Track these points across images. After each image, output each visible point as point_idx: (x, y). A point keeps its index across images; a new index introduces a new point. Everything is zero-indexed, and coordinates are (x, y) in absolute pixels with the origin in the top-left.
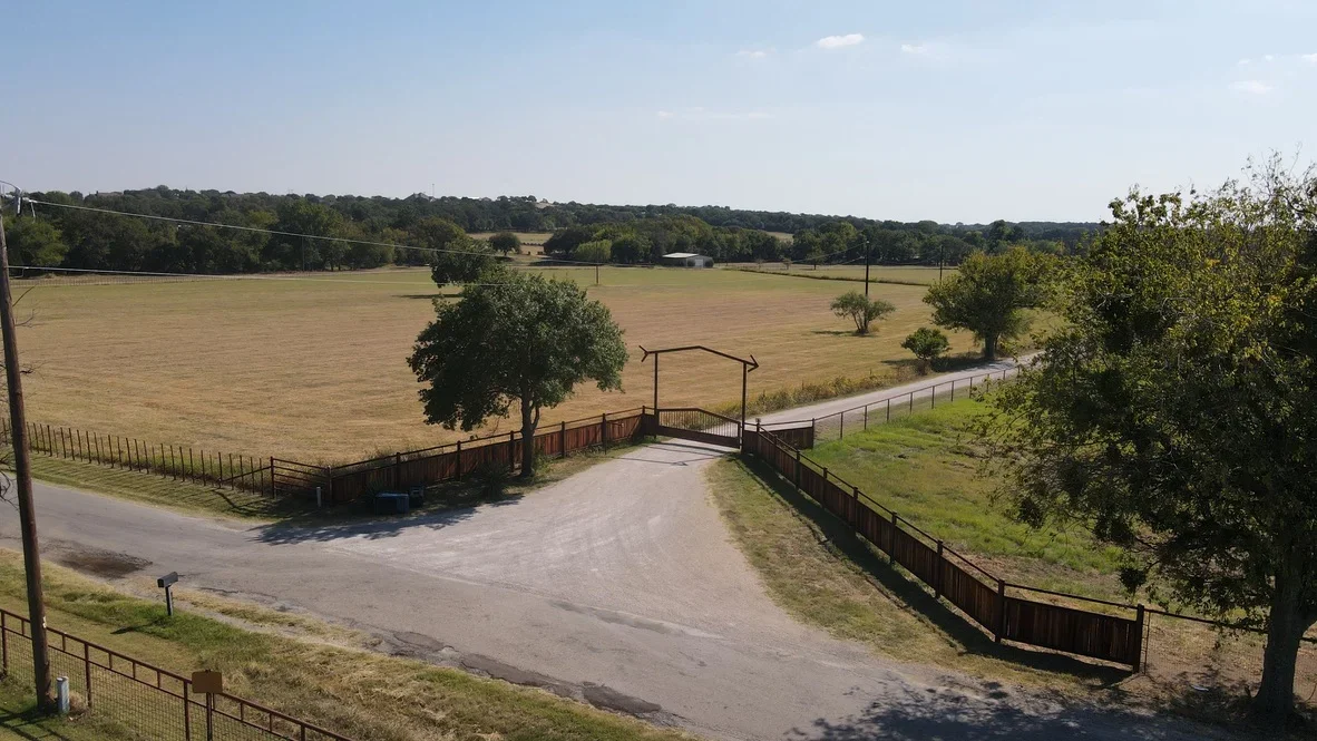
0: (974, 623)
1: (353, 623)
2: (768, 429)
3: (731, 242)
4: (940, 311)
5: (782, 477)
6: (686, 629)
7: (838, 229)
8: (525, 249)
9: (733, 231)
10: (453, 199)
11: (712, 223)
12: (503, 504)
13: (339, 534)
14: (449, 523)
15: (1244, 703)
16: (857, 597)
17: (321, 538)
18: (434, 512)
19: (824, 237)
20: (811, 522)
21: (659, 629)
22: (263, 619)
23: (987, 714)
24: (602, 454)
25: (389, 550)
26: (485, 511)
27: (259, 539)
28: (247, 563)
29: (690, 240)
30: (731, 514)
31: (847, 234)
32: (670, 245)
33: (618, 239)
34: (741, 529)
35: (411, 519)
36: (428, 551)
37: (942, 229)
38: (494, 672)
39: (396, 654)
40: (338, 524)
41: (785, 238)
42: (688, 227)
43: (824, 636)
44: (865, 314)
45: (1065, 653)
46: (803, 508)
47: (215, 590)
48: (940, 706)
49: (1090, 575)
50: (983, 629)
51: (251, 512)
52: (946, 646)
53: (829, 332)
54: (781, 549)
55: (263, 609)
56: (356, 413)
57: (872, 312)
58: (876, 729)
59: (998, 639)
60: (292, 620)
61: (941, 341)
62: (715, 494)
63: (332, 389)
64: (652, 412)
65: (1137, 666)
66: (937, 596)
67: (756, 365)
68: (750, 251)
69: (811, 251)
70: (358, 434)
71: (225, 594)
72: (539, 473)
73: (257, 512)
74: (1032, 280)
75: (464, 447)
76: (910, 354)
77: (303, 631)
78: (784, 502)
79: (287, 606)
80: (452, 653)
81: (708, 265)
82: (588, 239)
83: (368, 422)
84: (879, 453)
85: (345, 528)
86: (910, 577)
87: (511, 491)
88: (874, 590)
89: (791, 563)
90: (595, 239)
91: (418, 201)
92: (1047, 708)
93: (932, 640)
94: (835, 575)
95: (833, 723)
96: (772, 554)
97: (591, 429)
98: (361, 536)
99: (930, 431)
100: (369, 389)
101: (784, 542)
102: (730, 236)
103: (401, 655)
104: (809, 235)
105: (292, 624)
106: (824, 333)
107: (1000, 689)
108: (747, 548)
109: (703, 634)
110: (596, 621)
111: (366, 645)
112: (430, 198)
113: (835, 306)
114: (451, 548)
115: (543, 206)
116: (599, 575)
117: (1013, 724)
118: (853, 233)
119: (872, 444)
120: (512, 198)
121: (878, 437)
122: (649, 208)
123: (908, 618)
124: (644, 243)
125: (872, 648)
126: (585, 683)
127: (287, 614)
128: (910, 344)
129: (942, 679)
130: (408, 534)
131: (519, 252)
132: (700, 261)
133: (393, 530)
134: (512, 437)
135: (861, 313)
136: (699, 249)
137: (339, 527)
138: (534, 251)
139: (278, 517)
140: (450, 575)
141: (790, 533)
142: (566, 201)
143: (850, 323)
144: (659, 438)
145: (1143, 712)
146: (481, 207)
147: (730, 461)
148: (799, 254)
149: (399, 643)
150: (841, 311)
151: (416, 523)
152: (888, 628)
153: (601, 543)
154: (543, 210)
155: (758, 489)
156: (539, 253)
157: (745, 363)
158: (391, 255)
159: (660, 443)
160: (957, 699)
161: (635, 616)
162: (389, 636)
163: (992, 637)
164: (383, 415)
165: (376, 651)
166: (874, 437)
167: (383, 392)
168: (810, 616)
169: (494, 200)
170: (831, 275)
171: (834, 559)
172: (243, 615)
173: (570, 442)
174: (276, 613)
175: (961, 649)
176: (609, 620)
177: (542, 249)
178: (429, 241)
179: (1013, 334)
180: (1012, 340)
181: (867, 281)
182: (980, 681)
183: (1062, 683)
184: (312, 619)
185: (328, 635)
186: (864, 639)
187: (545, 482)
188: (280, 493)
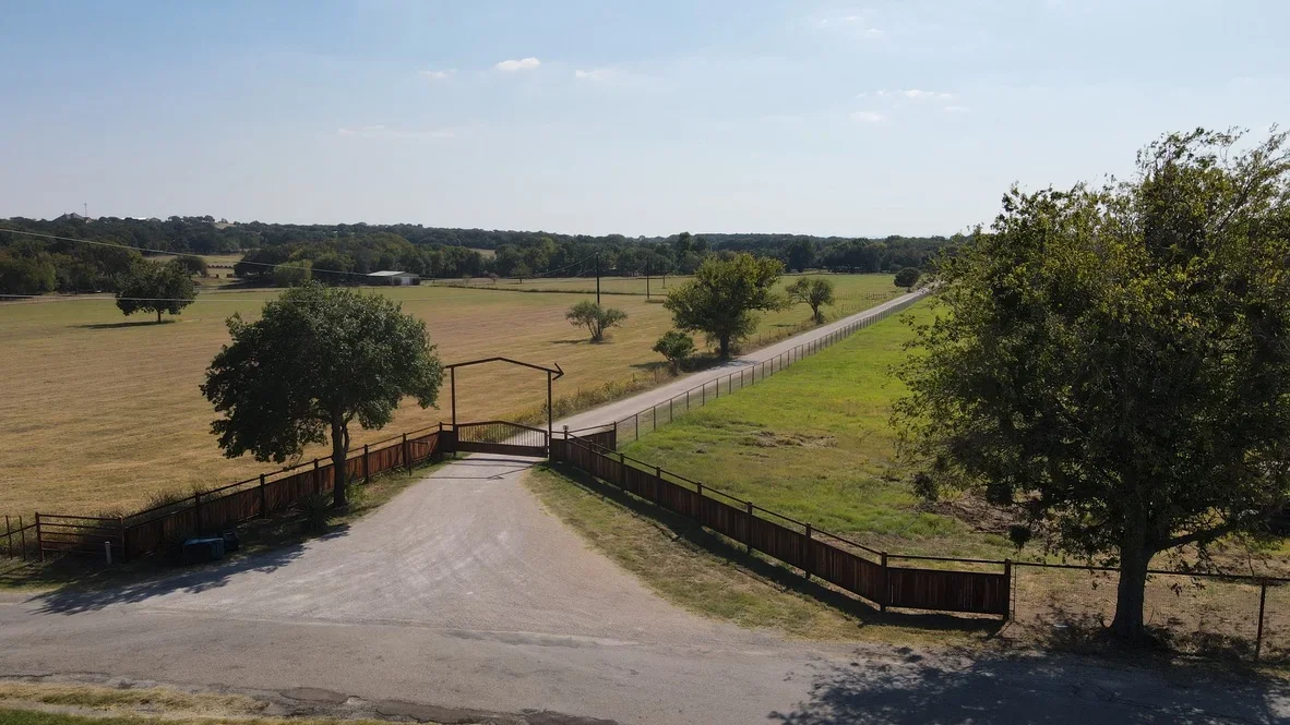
0: (855, 596)
1: (224, 689)
2: (578, 434)
3: (435, 259)
4: (679, 316)
5: (601, 481)
6: (598, 640)
7: (539, 244)
8: (213, 273)
9: (436, 249)
10: (114, 220)
11: (412, 240)
12: (332, 537)
13: (151, 592)
14: (281, 564)
15: (1103, 633)
16: (740, 588)
17: (129, 598)
18: (256, 555)
19: (526, 251)
20: (655, 521)
21: (569, 644)
22: (106, 700)
23: (915, 679)
24: (406, 475)
25: (224, 602)
26: (313, 546)
27: (45, 610)
28: (47, 640)
29: (394, 258)
30: (572, 521)
31: (548, 248)
32: (373, 263)
33: (319, 259)
34: (592, 535)
35: (233, 564)
36: (273, 597)
37: (630, 242)
38: (419, 716)
39: (292, 715)
40: (142, 580)
41: (487, 254)
42: (391, 246)
43: (731, 627)
44: (598, 322)
45: (943, 612)
46: (639, 509)
47: (20, 677)
48: (872, 677)
49: (919, 540)
50: (863, 600)
51: (18, 580)
52: (844, 621)
53: (567, 342)
54: (641, 551)
55: (98, 690)
56: (94, 456)
57: (606, 320)
58: (829, 709)
59: (883, 608)
60: (145, 697)
61: (688, 343)
62: (547, 504)
63: (50, 432)
64: (450, 428)
65: (1007, 615)
66: (808, 576)
67: (561, 373)
68: (455, 268)
69: (514, 266)
70: (111, 479)
71: (36, 679)
72: (352, 501)
73: (27, 580)
74: (759, 285)
75: (268, 480)
76: (660, 357)
77: (162, 707)
78: (618, 504)
79: (127, 681)
80: (358, 703)
81: (415, 282)
82: (284, 259)
83: (114, 465)
84: (678, 450)
85: (156, 584)
86: (774, 562)
87: (335, 522)
88: (749, 578)
89: (661, 563)
90: (292, 260)
91: (70, 224)
92: (960, 664)
93: (828, 618)
94: (705, 569)
95: (786, 711)
96: (633, 555)
97: (393, 450)
98: (180, 591)
99: (713, 426)
100: (96, 429)
101: (639, 543)
102: (434, 253)
103: (298, 714)
104: (511, 249)
105: (145, 702)
106: (562, 342)
107: (912, 653)
108: (609, 553)
109: (617, 643)
110: (502, 645)
111: (250, 711)
112: (86, 219)
113: (570, 316)
114: (296, 591)
115: (222, 227)
116: (477, 598)
117: (942, 683)
118: (552, 247)
119: (671, 443)
120: (185, 218)
121: (670, 436)
122: (341, 227)
123: (795, 600)
124: (345, 260)
125: (782, 633)
126: (525, 711)
127: (132, 690)
128: (660, 347)
129: (858, 652)
130: (237, 582)
131: (205, 274)
132: (406, 279)
133: (218, 579)
134: (316, 465)
135: (595, 321)
136: (405, 267)
137: (146, 584)
138: (223, 274)
139: (58, 582)
140: (311, 619)
141: (640, 533)
142: (248, 221)
143: (586, 332)
144: (459, 454)
145: (1035, 653)
146: (151, 228)
147: (542, 470)
148: (504, 268)
149: (291, 702)
150: (576, 320)
151: (241, 569)
152: (785, 612)
153: (460, 565)
154: (222, 231)
155: (586, 496)
156: (229, 276)
157: (550, 371)
158: (52, 282)
159: (458, 459)
160: (883, 668)
161: (538, 635)
162: (277, 695)
163: (877, 607)
164: (130, 457)
165: (265, 715)
166: (666, 435)
167: (117, 431)
168: (709, 610)
169: (163, 220)
170: (540, 288)
171: (695, 554)
172: (75, 700)
173: (373, 464)
174: (116, 691)
175: (858, 622)
176: (514, 643)
177: (232, 272)
178: (99, 266)
179: (741, 334)
180: (741, 340)
181: (598, 293)
182: (892, 648)
183: (957, 639)
184: (167, 691)
185: (199, 707)
186: (770, 625)
187: (364, 510)
188: (49, 554)
